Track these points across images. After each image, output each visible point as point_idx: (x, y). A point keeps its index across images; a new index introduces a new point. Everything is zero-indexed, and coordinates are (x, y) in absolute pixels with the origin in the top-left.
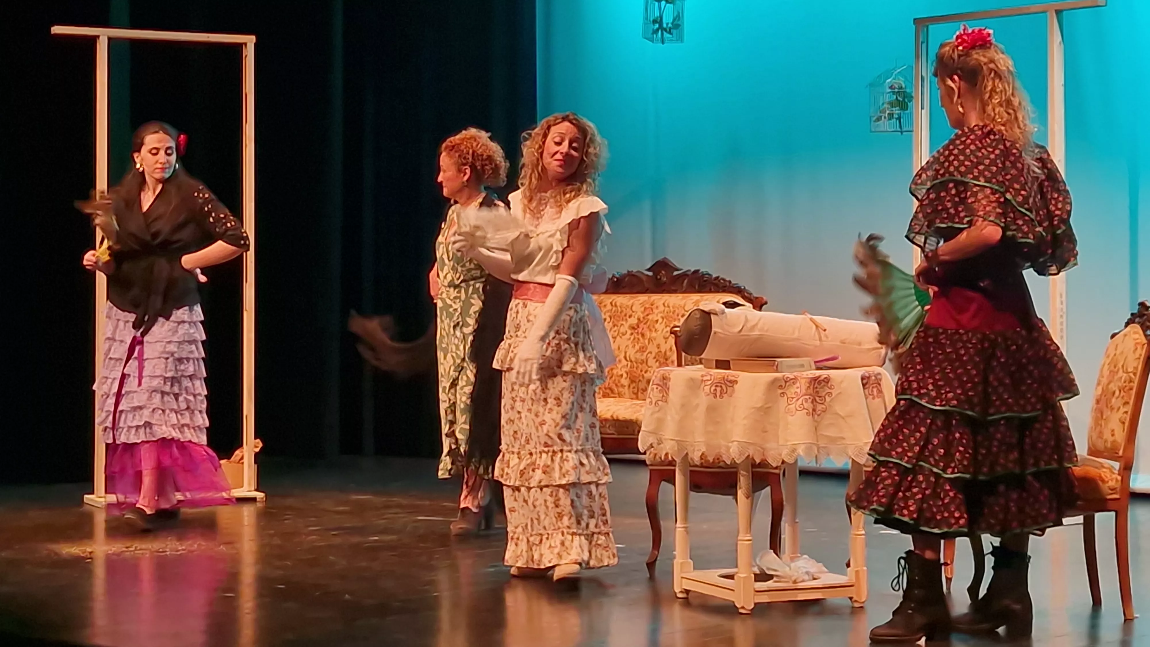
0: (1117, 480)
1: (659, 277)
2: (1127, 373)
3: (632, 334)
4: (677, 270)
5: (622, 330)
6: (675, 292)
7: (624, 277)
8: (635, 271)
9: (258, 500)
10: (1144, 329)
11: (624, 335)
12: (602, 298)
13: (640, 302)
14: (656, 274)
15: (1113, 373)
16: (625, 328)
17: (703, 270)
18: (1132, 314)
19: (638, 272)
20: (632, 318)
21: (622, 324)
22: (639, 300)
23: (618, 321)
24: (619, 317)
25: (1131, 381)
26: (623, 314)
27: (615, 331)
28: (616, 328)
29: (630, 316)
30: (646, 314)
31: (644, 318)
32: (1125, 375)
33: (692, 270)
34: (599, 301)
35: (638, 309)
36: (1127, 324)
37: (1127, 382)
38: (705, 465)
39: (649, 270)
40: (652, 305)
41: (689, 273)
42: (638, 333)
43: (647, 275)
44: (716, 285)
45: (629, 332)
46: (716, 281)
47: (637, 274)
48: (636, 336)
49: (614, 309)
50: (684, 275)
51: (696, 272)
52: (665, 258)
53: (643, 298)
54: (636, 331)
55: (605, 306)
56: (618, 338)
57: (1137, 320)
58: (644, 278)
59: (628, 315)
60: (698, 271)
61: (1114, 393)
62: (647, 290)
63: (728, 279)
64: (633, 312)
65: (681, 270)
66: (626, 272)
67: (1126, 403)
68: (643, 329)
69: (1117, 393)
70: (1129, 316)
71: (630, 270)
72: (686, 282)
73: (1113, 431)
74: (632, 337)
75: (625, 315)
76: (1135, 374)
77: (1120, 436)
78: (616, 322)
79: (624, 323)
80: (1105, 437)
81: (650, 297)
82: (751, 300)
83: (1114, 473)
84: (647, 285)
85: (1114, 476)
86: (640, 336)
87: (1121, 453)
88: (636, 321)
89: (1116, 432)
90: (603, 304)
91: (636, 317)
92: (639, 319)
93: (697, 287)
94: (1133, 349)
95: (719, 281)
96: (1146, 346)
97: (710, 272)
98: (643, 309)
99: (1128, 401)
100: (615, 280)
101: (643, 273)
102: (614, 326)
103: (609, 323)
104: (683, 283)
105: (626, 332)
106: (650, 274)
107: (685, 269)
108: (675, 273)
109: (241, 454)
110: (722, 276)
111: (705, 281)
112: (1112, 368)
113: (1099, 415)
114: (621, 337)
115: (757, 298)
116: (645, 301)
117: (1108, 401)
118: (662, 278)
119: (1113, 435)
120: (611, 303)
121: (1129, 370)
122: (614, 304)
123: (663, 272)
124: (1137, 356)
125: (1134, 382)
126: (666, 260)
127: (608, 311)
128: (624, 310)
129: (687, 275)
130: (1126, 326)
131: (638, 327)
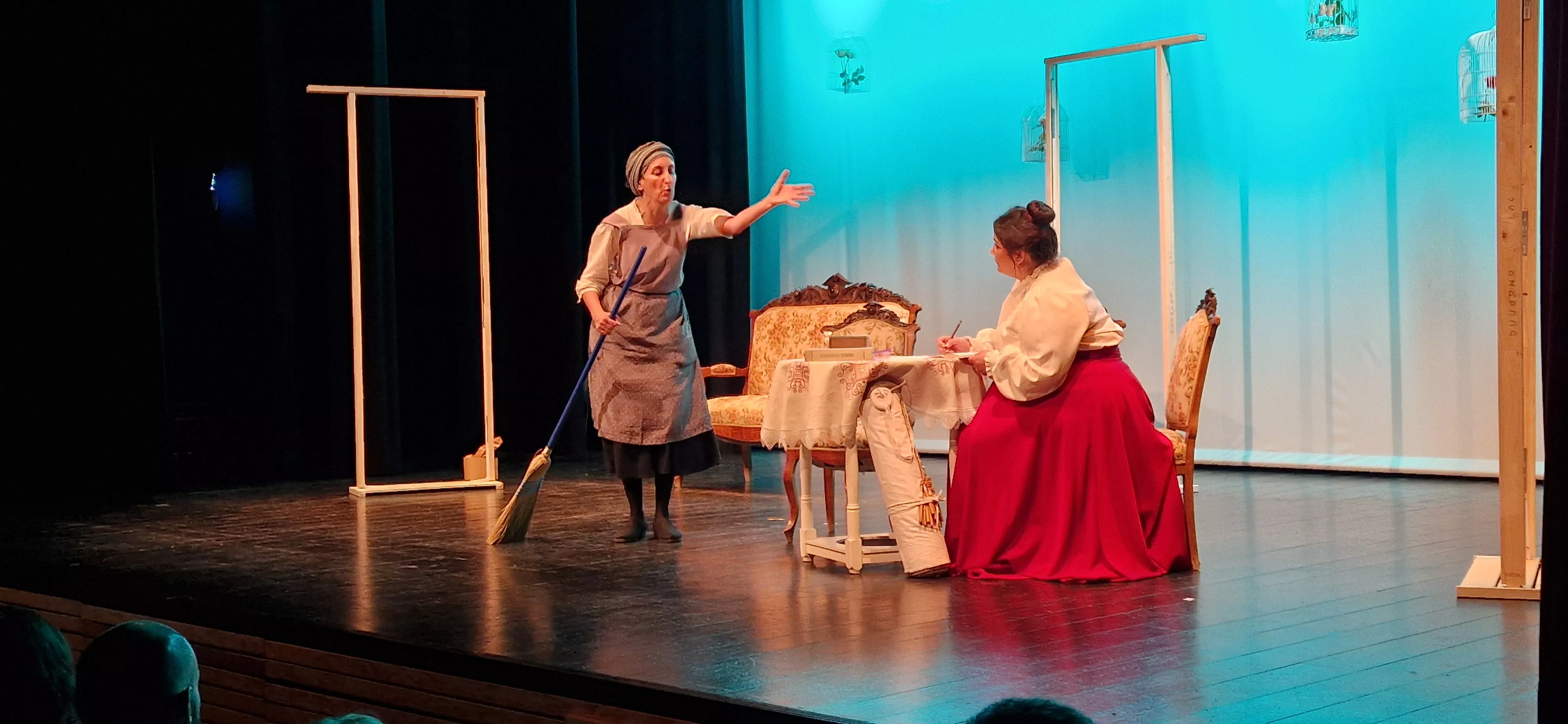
0: (1183, 447)
1: (832, 290)
2: (1192, 352)
3: (811, 339)
4: (849, 283)
5: (804, 335)
6: (846, 302)
7: (804, 291)
8: (813, 286)
9: (497, 488)
10: (1208, 313)
11: (804, 340)
12: (786, 309)
13: (818, 312)
14: (830, 288)
15: (1182, 352)
16: (805, 334)
17: (868, 283)
18: (1202, 301)
19: (816, 286)
20: (810, 325)
21: (802, 332)
22: (816, 310)
23: (799, 329)
24: (799, 325)
25: (1194, 360)
26: (803, 322)
27: (797, 338)
28: (797, 335)
29: (809, 325)
30: (821, 321)
31: (820, 325)
32: (1191, 354)
33: (860, 283)
34: (784, 312)
35: (815, 318)
36: (1198, 310)
37: (1192, 361)
38: (830, 445)
39: (825, 284)
40: (827, 313)
41: (858, 286)
42: (815, 339)
43: (823, 289)
44: (880, 295)
45: (809, 338)
46: (879, 293)
47: (817, 289)
48: (815, 342)
49: (796, 318)
50: (854, 287)
51: (863, 285)
52: (838, 274)
53: (820, 308)
54: (814, 337)
55: (788, 316)
56: (800, 343)
57: (1204, 305)
58: (821, 292)
59: (807, 324)
60: (865, 283)
61: (1182, 371)
62: (823, 301)
63: (889, 290)
64: (811, 320)
65: (851, 283)
66: (805, 287)
67: (1191, 379)
68: (819, 335)
69: (1184, 370)
70: (1199, 303)
71: (810, 285)
72: (855, 293)
73: (1180, 404)
74: (811, 342)
75: (805, 324)
76: (1198, 353)
77: (1186, 409)
78: (797, 330)
79: (804, 330)
80: (1175, 411)
81: (825, 307)
82: (908, 307)
83: (1181, 442)
84: (823, 298)
85: (1180, 444)
86: (817, 341)
87: (1187, 424)
88: (814, 328)
89: (1182, 406)
90: (787, 315)
91: (814, 324)
92: (816, 326)
93: (864, 298)
94: (1197, 331)
95: (882, 292)
96: (1208, 328)
97: (874, 285)
98: (819, 318)
99: (1192, 377)
100: (797, 294)
101: (820, 287)
102: (796, 334)
103: (792, 330)
104: (852, 294)
105: (806, 338)
106: (826, 287)
107: (854, 284)
108: (846, 286)
109: (484, 450)
110: (884, 288)
111: (871, 292)
112: (1182, 348)
113: (1171, 391)
114: (802, 343)
115: (913, 305)
116: (821, 311)
117: (1178, 378)
118: (836, 291)
119: (1180, 408)
120: (793, 314)
121: (1194, 350)
122: (795, 314)
123: (836, 286)
124: (1201, 337)
125: (1197, 361)
126: (839, 276)
127: (791, 320)
128: (804, 320)
129: (856, 287)
130: (1197, 312)
131: (816, 333)
